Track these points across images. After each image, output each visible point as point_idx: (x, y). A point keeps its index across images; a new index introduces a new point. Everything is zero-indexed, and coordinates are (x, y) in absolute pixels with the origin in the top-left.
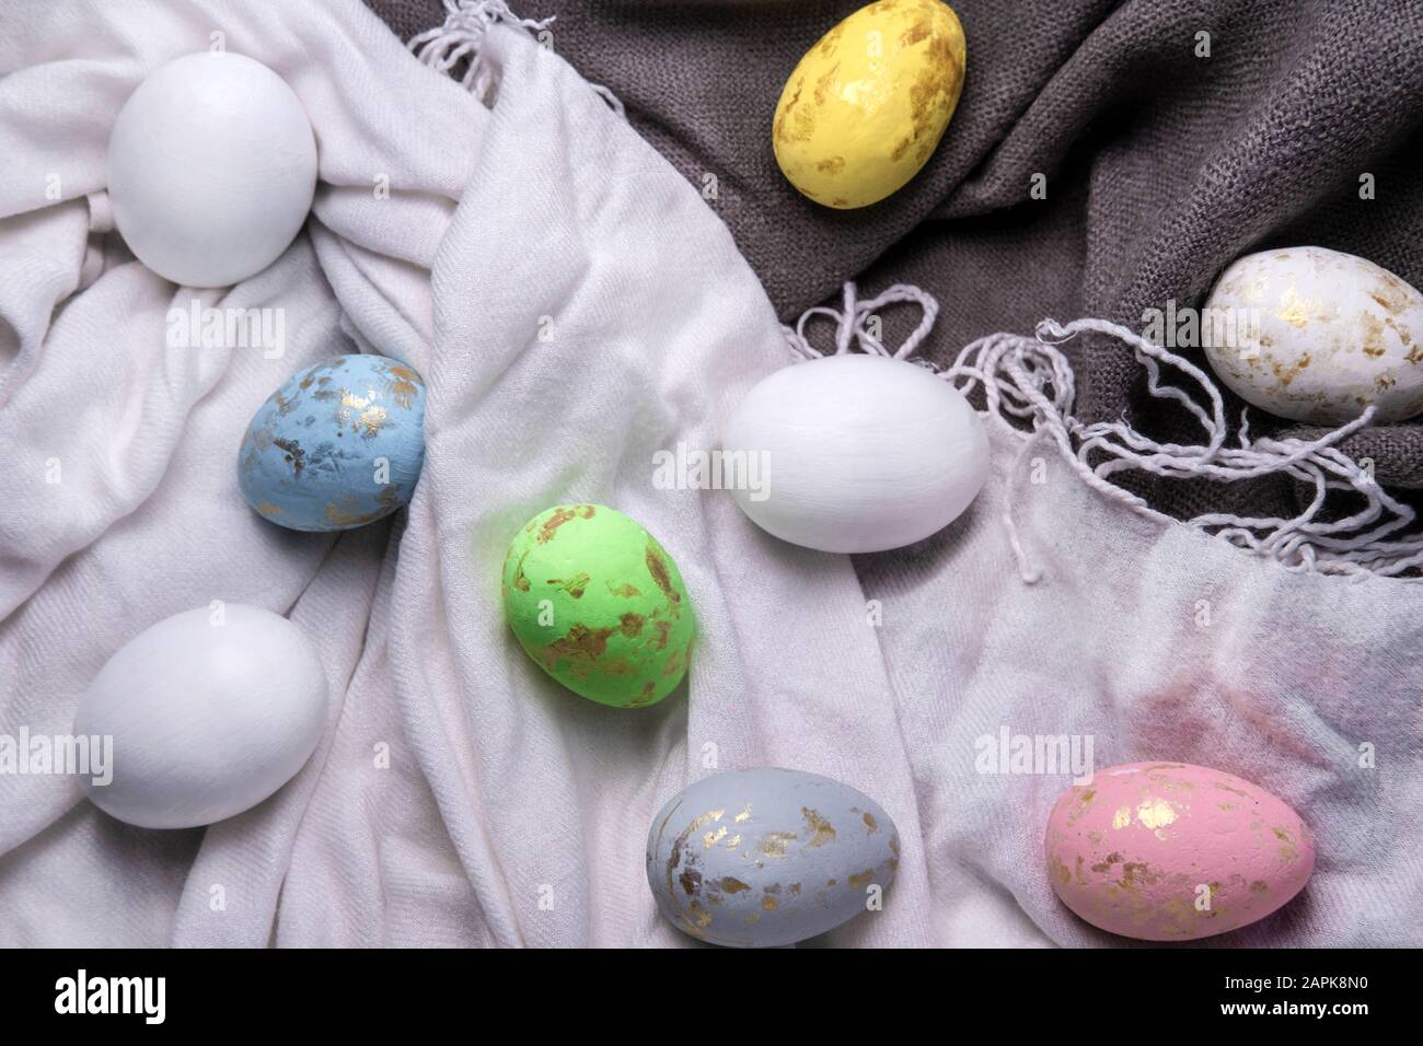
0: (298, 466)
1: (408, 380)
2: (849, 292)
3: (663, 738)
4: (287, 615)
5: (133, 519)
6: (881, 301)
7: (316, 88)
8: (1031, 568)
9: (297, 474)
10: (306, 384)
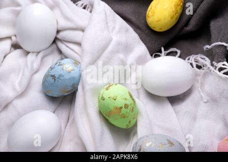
0: (55, 80)
1: (77, 63)
2: (163, 49)
3: (132, 135)
4: (54, 113)
5: (21, 95)
6: (169, 51)
7: (57, 11)
8: (205, 99)
9: (55, 82)
10: (56, 64)
